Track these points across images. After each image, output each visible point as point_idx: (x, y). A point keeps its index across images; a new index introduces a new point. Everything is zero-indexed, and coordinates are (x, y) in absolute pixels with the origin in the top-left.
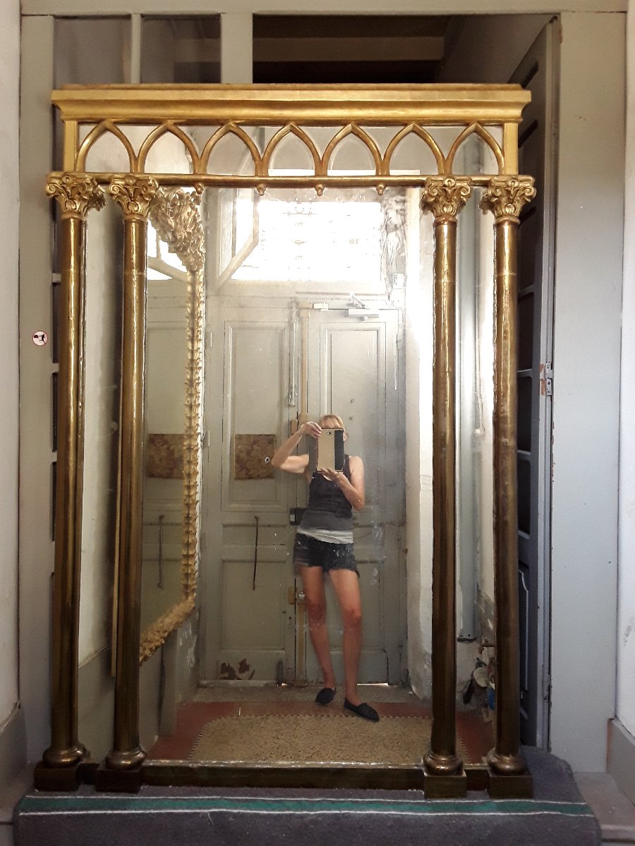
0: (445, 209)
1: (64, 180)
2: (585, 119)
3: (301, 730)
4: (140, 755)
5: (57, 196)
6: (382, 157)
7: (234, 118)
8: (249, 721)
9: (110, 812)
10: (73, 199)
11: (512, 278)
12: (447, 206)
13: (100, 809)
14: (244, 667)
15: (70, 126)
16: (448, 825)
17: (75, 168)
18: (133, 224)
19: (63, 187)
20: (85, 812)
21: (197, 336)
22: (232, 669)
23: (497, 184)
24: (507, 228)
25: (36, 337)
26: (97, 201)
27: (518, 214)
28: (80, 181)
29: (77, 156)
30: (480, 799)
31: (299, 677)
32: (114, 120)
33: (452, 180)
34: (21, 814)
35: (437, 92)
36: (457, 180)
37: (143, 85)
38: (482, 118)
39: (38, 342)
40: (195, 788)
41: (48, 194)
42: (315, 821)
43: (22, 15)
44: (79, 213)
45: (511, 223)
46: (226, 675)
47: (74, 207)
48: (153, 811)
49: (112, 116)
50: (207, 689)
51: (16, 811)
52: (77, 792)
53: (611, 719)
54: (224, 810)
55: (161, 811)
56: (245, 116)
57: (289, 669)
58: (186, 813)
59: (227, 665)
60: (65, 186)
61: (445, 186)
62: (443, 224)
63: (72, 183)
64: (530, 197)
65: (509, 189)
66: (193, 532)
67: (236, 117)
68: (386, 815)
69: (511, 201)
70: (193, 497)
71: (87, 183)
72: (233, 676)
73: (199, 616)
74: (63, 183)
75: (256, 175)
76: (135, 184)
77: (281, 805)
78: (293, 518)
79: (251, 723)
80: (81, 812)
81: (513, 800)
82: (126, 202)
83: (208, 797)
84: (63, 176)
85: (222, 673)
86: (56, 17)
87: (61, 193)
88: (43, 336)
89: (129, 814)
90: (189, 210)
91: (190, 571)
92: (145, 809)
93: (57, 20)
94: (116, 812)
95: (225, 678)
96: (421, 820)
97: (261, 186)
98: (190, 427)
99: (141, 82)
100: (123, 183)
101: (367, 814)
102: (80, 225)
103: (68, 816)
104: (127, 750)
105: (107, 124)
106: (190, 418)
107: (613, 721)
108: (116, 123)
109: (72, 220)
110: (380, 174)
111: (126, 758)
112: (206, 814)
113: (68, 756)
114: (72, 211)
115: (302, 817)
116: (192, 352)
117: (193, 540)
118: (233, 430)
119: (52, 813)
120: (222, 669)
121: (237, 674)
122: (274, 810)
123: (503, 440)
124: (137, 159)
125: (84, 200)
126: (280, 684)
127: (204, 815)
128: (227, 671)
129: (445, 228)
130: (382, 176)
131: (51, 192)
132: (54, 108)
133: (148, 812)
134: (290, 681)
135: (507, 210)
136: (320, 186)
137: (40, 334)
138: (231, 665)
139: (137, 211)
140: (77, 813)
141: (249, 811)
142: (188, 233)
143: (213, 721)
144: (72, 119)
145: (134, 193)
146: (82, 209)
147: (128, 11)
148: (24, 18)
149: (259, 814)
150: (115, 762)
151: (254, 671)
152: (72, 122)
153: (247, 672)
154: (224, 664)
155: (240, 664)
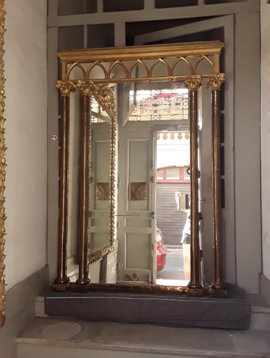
0: (193, 87)
1: (62, 83)
5: (60, 88)
6: (171, 69)
10: (65, 89)
11: (217, 110)
12: (194, 85)
14: (135, 276)
15: (64, 64)
17: (66, 79)
18: (85, 97)
19: (62, 85)
22: (130, 277)
23: (211, 77)
24: (215, 92)
25: (53, 137)
26: (73, 90)
27: (220, 87)
28: (67, 83)
29: (66, 74)
32: (79, 61)
33: (195, 76)
34: (47, 298)
35: (189, 45)
36: (197, 76)
37: (89, 49)
38: (206, 53)
39: (54, 139)
41: (57, 88)
43: (48, 27)
44: (67, 94)
45: (217, 90)
51: (45, 297)
53: (260, 273)
54: (116, 298)
55: (94, 298)
56: (123, 58)
57: (153, 277)
58: (103, 298)
61: (192, 78)
63: (65, 84)
64: (223, 81)
65: (216, 78)
69: (217, 83)
71: (69, 84)
72: (130, 280)
73: (117, 255)
75: (127, 78)
82: (82, 89)
86: (59, 27)
88: (55, 137)
89: (83, 298)
95: (127, 281)
99: (88, 48)
100: (82, 83)
105: (76, 63)
107: (261, 274)
110: (169, 75)
111: (83, 281)
112: (109, 298)
114: (64, 93)
119: (57, 298)
120: (126, 277)
121: (132, 279)
124: (86, 75)
125: (69, 89)
128: (128, 278)
130: (171, 76)
132: (59, 59)
134: (153, 282)
135: (215, 86)
137: (54, 136)
138: (130, 275)
139: (86, 92)
141: (124, 298)
145: (85, 86)
146: (68, 92)
147: (83, 24)
148: (48, 28)
149: (128, 299)
151: (139, 278)
152: (64, 63)
153: (136, 278)
154: (127, 275)
155: (133, 275)
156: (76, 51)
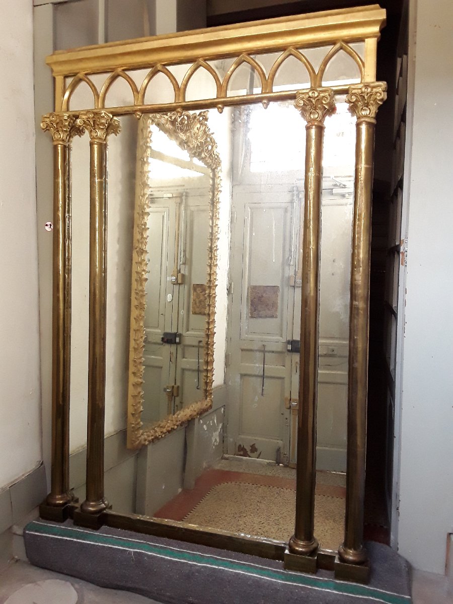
0: (312, 116)
1: (51, 118)
2: (439, 27)
3: (280, 499)
4: (103, 505)
5: (48, 130)
6: (267, 78)
7: (160, 61)
8: (246, 487)
9: (75, 540)
10: (58, 131)
11: (366, 169)
12: (314, 113)
13: (70, 537)
14: (254, 449)
15: (59, 79)
16: (291, 593)
17: (61, 109)
18: (95, 145)
19: (51, 124)
20: (61, 537)
21: (216, 216)
22: (246, 450)
23: (354, 91)
24: (364, 127)
25: (47, 225)
27: (373, 115)
28: (61, 118)
29: (63, 100)
30: (326, 577)
31: (292, 461)
32: (86, 72)
33: (316, 93)
34: (27, 532)
36: (321, 91)
38: (346, 37)
39: (48, 228)
40: (133, 533)
42: (200, 570)
43: (34, 6)
44: (64, 141)
45: (368, 124)
46: (242, 453)
47: (60, 137)
48: (100, 544)
49: (84, 69)
50: (228, 461)
51: (25, 530)
52: (62, 524)
54: (143, 552)
55: (105, 545)
56: (168, 59)
57: (285, 454)
58: (119, 549)
59: (242, 446)
61: (310, 97)
62: (312, 128)
63: (56, 120)
64: (382, 100)
65: (363, 95)
66: (211, 354)
67: (161, 60)
68: (249, 576)
69: (367, 105)
70: (211, 330)
71: (64, 119)
72: (245, 454)
73: (224, 412)
74: (51, 121)
76: (93, 117)
77: (180, 555)
78: (289, 347)
79: (247, 489)
80: (59, 537)
81: (351, 583)
82: (89, 130)
83: (138, 541)
84: (50, 116)
85: (239, 451)
86: (54, 4)
87: (51, 128)
88: (51, 225)
90: (198, 126)
91: (208, 381)
92: (96, 542)
93: (55, 6)
94: (79, 541)
95: (241, 455)
96: (273, 584)
97: (179, 110)
98: (210, 281)
100: (86, 117)
101: (235, 573)
102: (65, 149)
103: (52, 538)
104: (93, 501)
105: (81, 75)
106: (210, 275)
107: (451, 535)
108: (86, 74)
109: (59, 146)
110: (263, 92)
111: (92, 506)
112: (131, 552)
113: (61, 499)
114: (59, 139)
115: (191, 566)
116: (212, 227)
117: (211, 360)
118: (249, 283)
119: (43, 535)
120: (238, 449)
121: (249, 453)
122: (174, 557)
123: (355, 303)
125: (65, 131)
126: (279, 465)
127: (130, 553)
128: (242, 451)
129: (313, 131)
130: (265, 93)
131: (44, 127)
133: (97, 544)
134: (286, 463)
135: (364, 113)
136: (220, 106)
137: (49, 223)
138: (245, 447)
139: (97, 136)
140: (56, 537)
141: (159, 555)
142: (200, 142)
143: (222, 484)
144: (60, 75)
146: (65, 138)
148: (35, 8)
149: (164, 558)
150: (85, 508)
151: (260, 453)
152: (60, 77)
153: (255, 452)
154: (240, 445)
155: (251, 446)
156: (79, 51)
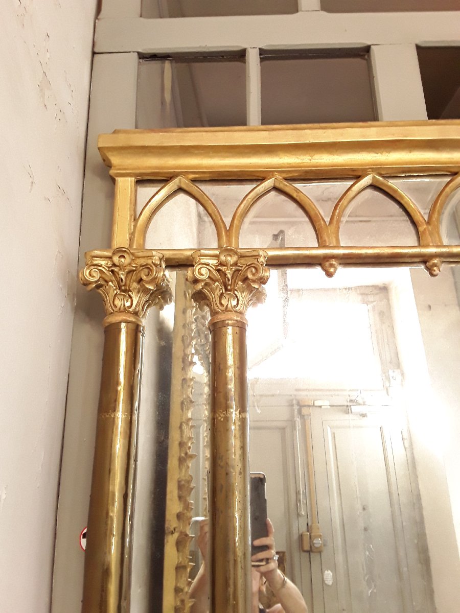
1: (116, 259)
5: (101, 286)
17: (131, 243)
18: (230, 330)
19: (113, 271)
28: (142, 261)
29: (135, 226)
41: (87, 283)
43: (94, 53)
44: (136, 313)
47: (128, 304)
49: (189, 169)
60: (116, 269)
63: (130, 264)
71: (154, 264)
74: (114, 265)
76: (236, 264)
82: (217, 292)
84: (114, 254)
86: (141, 55)
87: (107, 282)
102: (136, 332)
105: (182, 181)
108: (196, 180)
109: (123, 325)
114: (125, 310)
125: (146, 291)
131: (92, 279)
139: (236, 307)
145: (232, 278)
146: (141, 307)
